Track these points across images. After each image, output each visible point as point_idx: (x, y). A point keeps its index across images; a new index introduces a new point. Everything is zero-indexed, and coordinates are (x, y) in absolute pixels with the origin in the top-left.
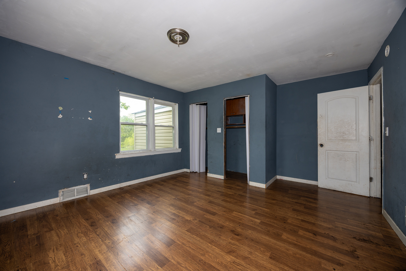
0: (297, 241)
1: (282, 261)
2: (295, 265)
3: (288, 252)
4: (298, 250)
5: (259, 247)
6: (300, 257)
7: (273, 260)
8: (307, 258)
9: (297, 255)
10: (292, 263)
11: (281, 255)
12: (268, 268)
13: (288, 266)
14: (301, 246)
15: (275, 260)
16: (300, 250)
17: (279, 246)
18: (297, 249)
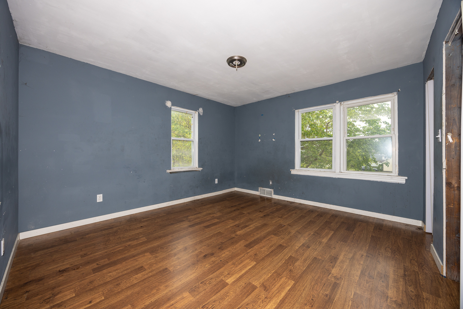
0: (173, 306)
1: (158, 275)
2: (148, 282)
3: (164, 285)
4: (161, 296)
5: (182, 265)
6: (152, 293)
7: (163, 270)
8: (146, 297)
9: (155, 291)
10: (151, 281)
11: (164, 277)
12: (158, 264)
13: (151, 277)
14: (164, 304)
15: (162, 270)
16: (159, 299)
17: (176, 281)
18: (163, 297)
